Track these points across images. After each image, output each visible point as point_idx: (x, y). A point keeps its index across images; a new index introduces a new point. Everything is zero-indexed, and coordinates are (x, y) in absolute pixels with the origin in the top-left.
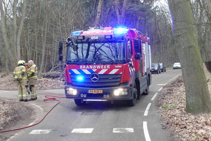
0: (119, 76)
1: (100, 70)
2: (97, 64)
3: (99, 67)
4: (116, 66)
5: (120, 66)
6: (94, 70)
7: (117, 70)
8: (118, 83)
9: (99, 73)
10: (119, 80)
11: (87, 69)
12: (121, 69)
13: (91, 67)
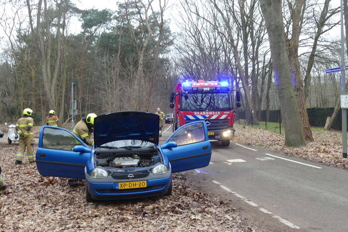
0: (227, 121)
1: (212, 115)
2: (209, 111)
3: (211, 113)
4: (225, 113)
5: (228, 113)
6: (207, 116)
7: (226, 116)
8: (227, 126)
9: (212, 118)
10: (227, 123)
11: (201, 115)
12: (229, 115)
13: (204, 113)
